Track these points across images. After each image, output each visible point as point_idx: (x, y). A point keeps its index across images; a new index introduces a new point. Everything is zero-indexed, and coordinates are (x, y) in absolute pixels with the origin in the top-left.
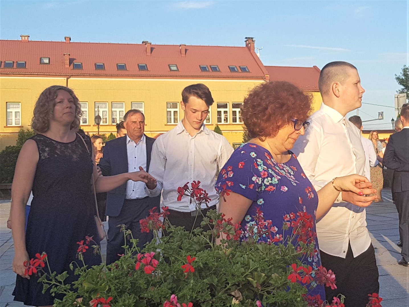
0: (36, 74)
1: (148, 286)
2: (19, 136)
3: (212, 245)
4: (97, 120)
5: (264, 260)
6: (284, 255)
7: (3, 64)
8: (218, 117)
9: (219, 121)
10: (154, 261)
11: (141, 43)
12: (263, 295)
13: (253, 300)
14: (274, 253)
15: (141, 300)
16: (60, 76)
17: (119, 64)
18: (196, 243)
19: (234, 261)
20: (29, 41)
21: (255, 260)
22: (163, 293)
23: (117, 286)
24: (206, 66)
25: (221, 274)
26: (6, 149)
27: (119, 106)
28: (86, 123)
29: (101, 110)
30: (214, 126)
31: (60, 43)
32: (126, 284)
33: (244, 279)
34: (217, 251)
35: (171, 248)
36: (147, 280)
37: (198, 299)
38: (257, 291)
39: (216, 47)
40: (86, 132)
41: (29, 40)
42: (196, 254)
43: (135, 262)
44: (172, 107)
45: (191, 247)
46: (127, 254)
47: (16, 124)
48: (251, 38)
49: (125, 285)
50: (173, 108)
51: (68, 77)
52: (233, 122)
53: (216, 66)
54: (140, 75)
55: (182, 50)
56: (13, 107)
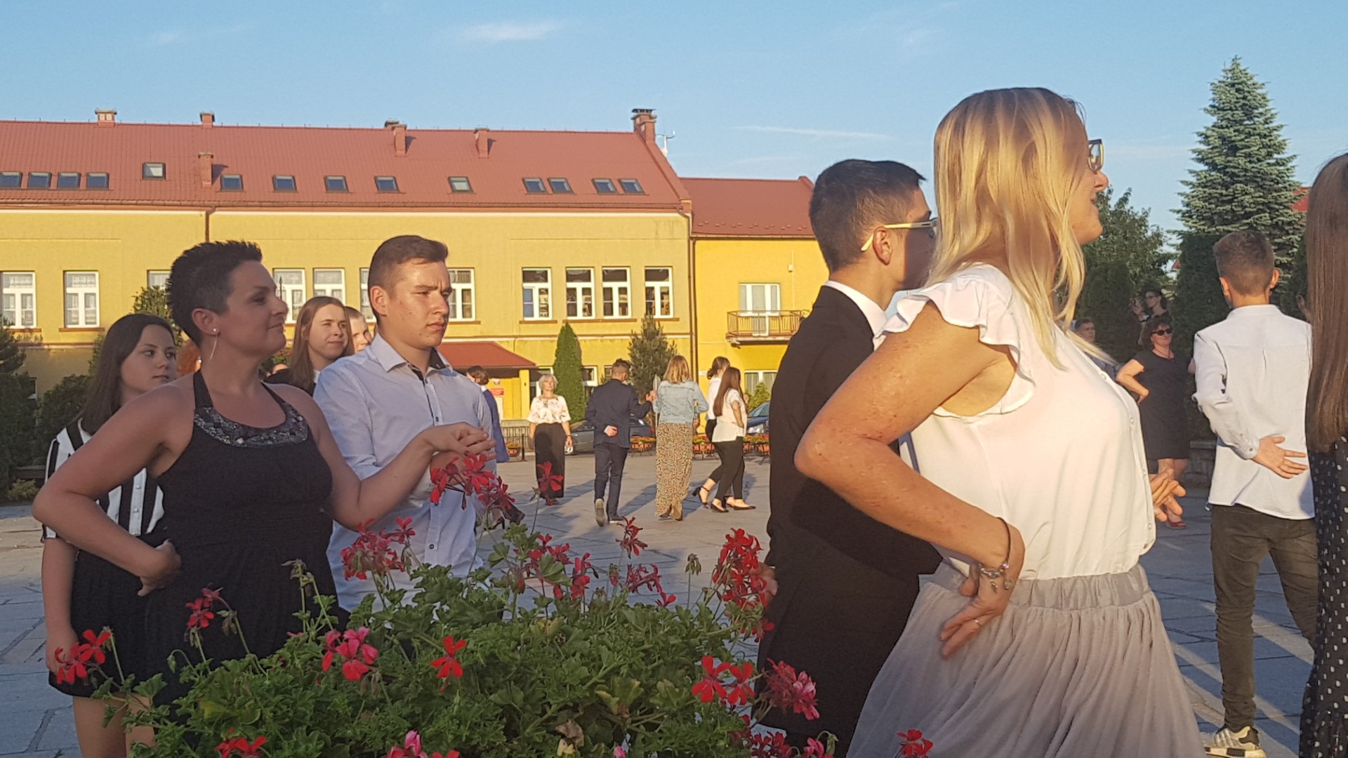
2: (95, 352)
7: (54, 180)
8: (569, 302)
9: (570, 313)
11: (382, 126)
16: (192, 206)
17: (330, 178)
20: (115, 124)
24: (538, 180)
26: (64, 383)
27: (331, 277)
29: (290, 288)
30: (561, 325)
31: (190, 128)
41: (117, 121)
44: (457, 280)
47: (87, 323)
48: (647, 111)
50: (461, 281)
51: (209, 209)
52: (605, 314)
53: (563, 180)
54: (381, 205)
55: (479, 142)
56: (80, 283)
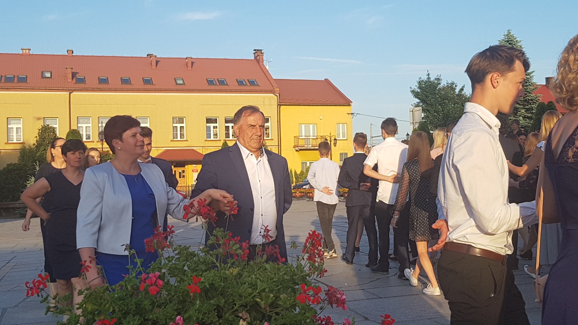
0: (38, 88)
1: (154, 307)
2: (21, 153)
3: (218, 265)
4: (101, 136)
5: (272, 281)
6: (292, 275)
7: (3, 78)
8: (226, 132)
9: (227, 137)
10: (159, 282)
11: (146, 56)
12: (271, 316)
13: (261, 321)
14: (283, 273)
15: (146, 322)
16: (63, 90)
17: (123, 78)
18: (203, 263)
19: (242, 281)
21: (263, 280)
22: (168, 314)
23: (121, 307)
24: (213, 79)
25: (228, 295)
26: (8, 166)
28: (90, 139)
30: (222, 142)
31: (63, 56)
32: (131, 305)
33: (252, 300)
34: (223, 271)
35: (177, 269)
36: (152, 301)
37: (204, 321)
38: (265, 313)
39: (224, 59)
41: (31, 53)
42: (202, 274)
43: (140, 283)
44: (178, 122)
45: (197, 266)
46: (131, 275)
47: (17, 141)
48: (260, 50)
49: (130, 307)
50: (180, 123)
51: (70, 91)
53: (224, 80)
54: (145, 90)
55: (188, 63)
56: (14, 123)
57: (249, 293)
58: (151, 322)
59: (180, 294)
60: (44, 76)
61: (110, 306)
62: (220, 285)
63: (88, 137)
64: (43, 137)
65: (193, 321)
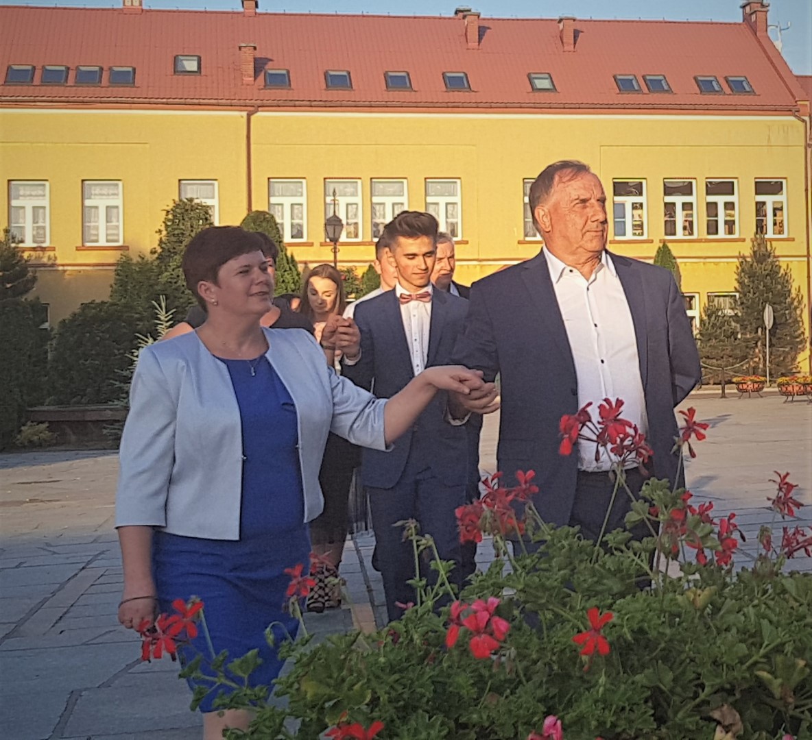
0: (164, 100)
1: (482, 690)
4: (330, 229)
5: (802, 623)
7: (72, 74)
8: (667, 219)
9: (668, 232)
10: (496, 623)
11: (452, 15)
12: (800, 720)
13: (773, 733)
15: (461, 732)
16: (230, 106)
17: (391, 74)
18: (614, 574)
19: (718, 624)
20: (142, 10)
21: (778, 621)
22: (521, 712)
24: (631, 77)
25: (683, 661)
26: (83, 309)
27: (390, 189)
28: (302, 237)
29: (343, 201)
30: (657, 245)
31: (230, 16)
32: (421, 686)
33: (748, 675)
34: (671, 595)
35: (544, 588)
37: (619, 730)
38: (783, 709)
39: (661, 22)
40: (301, 262)
41: (145, 7)
42: (612, 605)
43: (445, 625)
45: (598, 583)
46: (422, 603)
47: (108, 241)
49: (419, 690)
51: (252, 109)
52: (709, 233)
53: (661, 78)
54: (450, 105)
55: (565, 33)
56: (100, 194)
57: (740, 655)
58: (476, 732)
59: (554, 658)
60: (179, 69)
61: (365, 686)
62: (663, 634)
63: (297, 233)
64: (176, 232)
65: (589, 730)
